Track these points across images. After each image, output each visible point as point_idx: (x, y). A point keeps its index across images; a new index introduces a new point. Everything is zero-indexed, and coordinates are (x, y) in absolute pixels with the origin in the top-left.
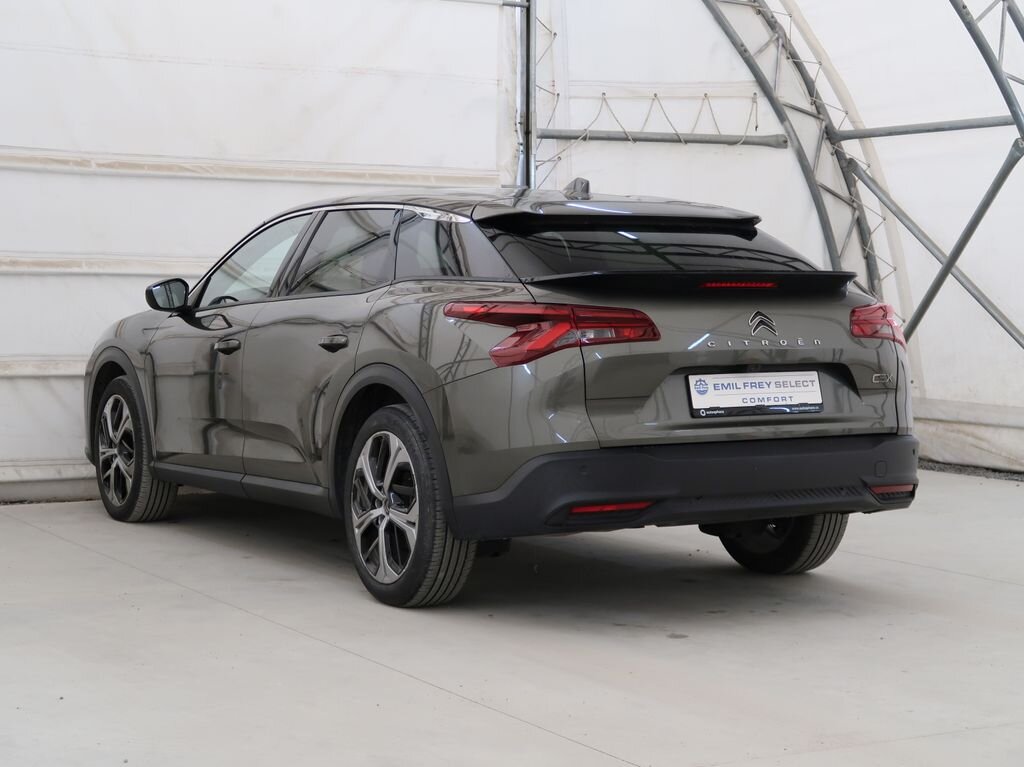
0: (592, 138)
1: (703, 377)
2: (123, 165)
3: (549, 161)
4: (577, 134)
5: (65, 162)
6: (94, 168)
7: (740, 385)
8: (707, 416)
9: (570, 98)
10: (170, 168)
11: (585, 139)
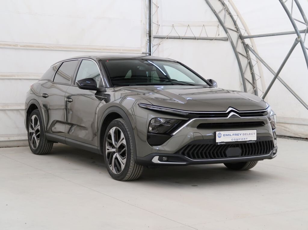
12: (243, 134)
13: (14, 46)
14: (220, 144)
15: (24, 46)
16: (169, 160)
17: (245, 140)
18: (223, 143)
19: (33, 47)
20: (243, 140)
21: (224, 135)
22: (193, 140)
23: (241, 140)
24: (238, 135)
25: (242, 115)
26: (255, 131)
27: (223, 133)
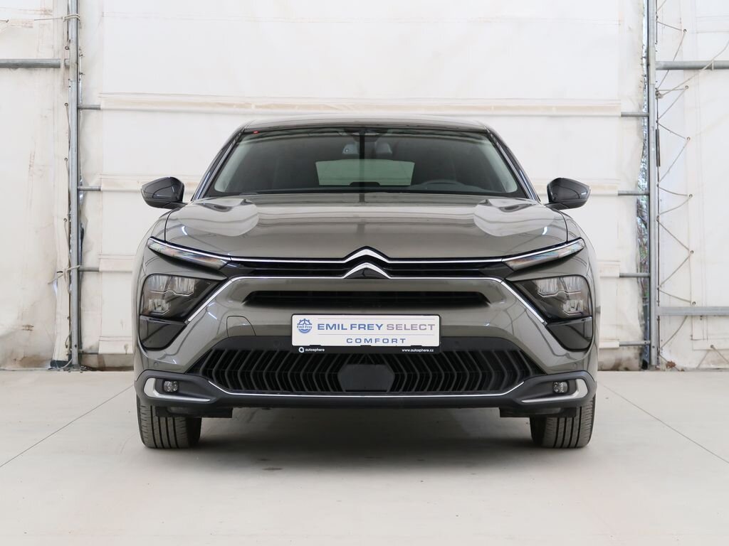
0: (718, 68)
3: (674, 90)
4: (701, 64)
9: (697, 33)
11: (709, 68)
12: (390, 327)
13: (240, 106)
14: (307, 350)
16: (181, 392)
17: (394, 344)
18: (315, 350)
20: (390, 344)
21: (319, 327)
22: (226, 336)
23: (380, 344)
24: (370, 327)
25: (395, 270)
26: (434, 320)
27: (315, 319)
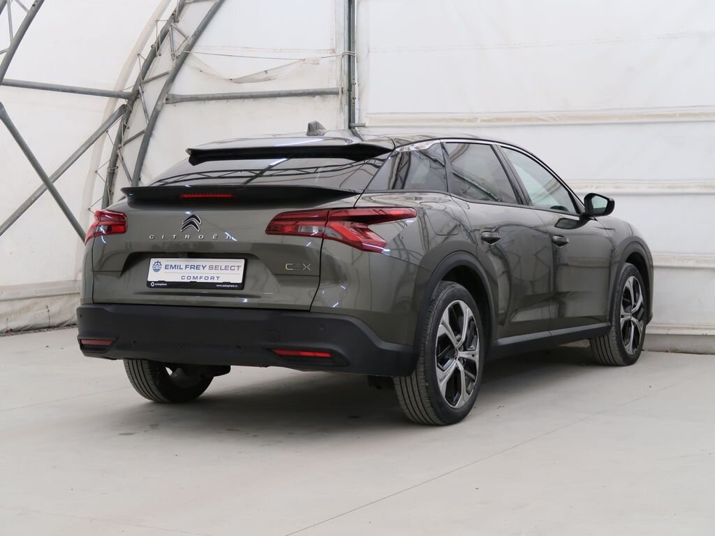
1: (160, 260)
2: (498, 120)
5: (461, 120)
6: (478, 123)
7: (183, 267)
8: (155, 287)
10: (529, 119)
15: (490, 121)
19: (510, 120)
